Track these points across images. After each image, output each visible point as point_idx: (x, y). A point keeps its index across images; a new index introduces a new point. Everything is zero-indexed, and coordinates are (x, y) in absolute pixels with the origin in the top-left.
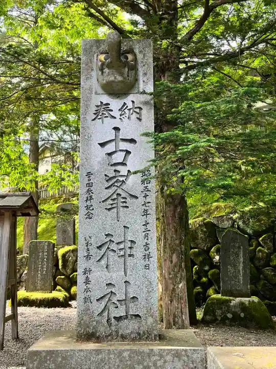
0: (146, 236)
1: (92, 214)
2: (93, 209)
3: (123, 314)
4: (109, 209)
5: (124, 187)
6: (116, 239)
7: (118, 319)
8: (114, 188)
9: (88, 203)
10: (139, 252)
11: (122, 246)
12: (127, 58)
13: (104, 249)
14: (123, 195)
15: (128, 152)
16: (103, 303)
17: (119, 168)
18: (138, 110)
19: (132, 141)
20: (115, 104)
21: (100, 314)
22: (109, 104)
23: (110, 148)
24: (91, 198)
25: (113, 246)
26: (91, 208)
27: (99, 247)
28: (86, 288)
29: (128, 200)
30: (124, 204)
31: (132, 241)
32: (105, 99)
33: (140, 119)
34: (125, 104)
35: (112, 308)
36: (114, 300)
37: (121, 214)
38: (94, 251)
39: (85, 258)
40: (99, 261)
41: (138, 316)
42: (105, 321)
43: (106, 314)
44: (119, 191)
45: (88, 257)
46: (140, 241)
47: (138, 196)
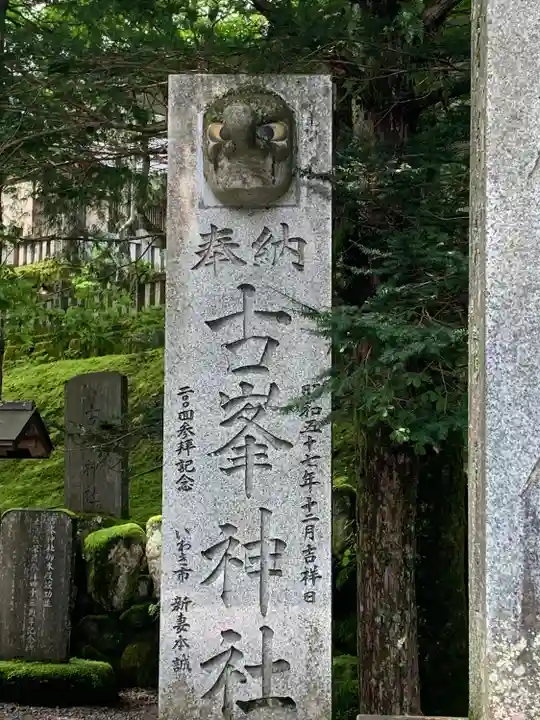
0: (310, 530)
1: (192, 480)
2: (193, 470)
3: (256, 695)
4: (229, 471)
5: (262, 422)
6: (242, 536)
7: (247, 706)
8: (239, 424)
9: (184, 456)
10: (293, 564)
11: (256, 552)
12: (271, 133)
13: (217, 557)
14: (260, 439)
15: (272, 342)
16: (215, 672)
17: (249, 377)
18: (295, 246)
19: (281, 315)
20: (244, 230)
21: (209, 694)
22: (231, 231)
23: (232, 332)
24: (189, 445)
25: (238, 552)
26: (189, 468)
27: (207, 553)
28: (178, 638)
29: (270, 451)
30: (262, 460)
31: (278, 542)
32: (223, 218)
33: (299, 267)
34: (266, 231)
35: (233, 682)
36: (240, 664)
37: (255, 482)
38: (194, 559)
39: (176, 576)
40: (207, 581)
41: (287, 702)
42: (217, 709)
43: (220, 694)
44: (251, 431)
45: (183, 573)
46: (296, 540)
47: (293, 442)
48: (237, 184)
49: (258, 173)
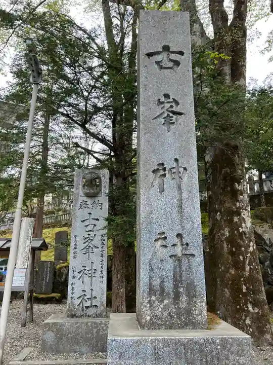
0: (102, 267)
1: (76, 256)
3: (89, 305)
4: (85, 254)
5: (92, 243)
6: (87, 269)
7: (87, 307)
8: (87, 243)
9: (75, 250)
10: (98, 274)
11: (90, 272)
12: (96, 181)
13: (81, 274)
14: (92, 247)
15: (95, 225)
16: (80, 300)
17: (90, 233)
18: (100, 205)
19: (97, 220)
20: (90, 201)
21: (79, 305)
22: (87, 202)
23: (86, 223)
24: (76, 248)
25: (86, 272)
26: (76, 253)
27: (79, 272)
28: (72, 292)
29: (94, 249)
30: (92, 251)
31: (95, 270)
32: (85, 199)
33: (101, 209)
34: (94, 201)
35: (84, 302)
36: (85, 298)
37: (91, 257)
38: (77, 275)
39: (72, 278)
40: (79, 279)
41: (96, 306)
42: (80, 309)
43: (81, 305)
44: (90, 245)
45: (74, 277)
46: (99, 269)
47: (99, 247)
48: (89, 191)
49: (93, 190)
